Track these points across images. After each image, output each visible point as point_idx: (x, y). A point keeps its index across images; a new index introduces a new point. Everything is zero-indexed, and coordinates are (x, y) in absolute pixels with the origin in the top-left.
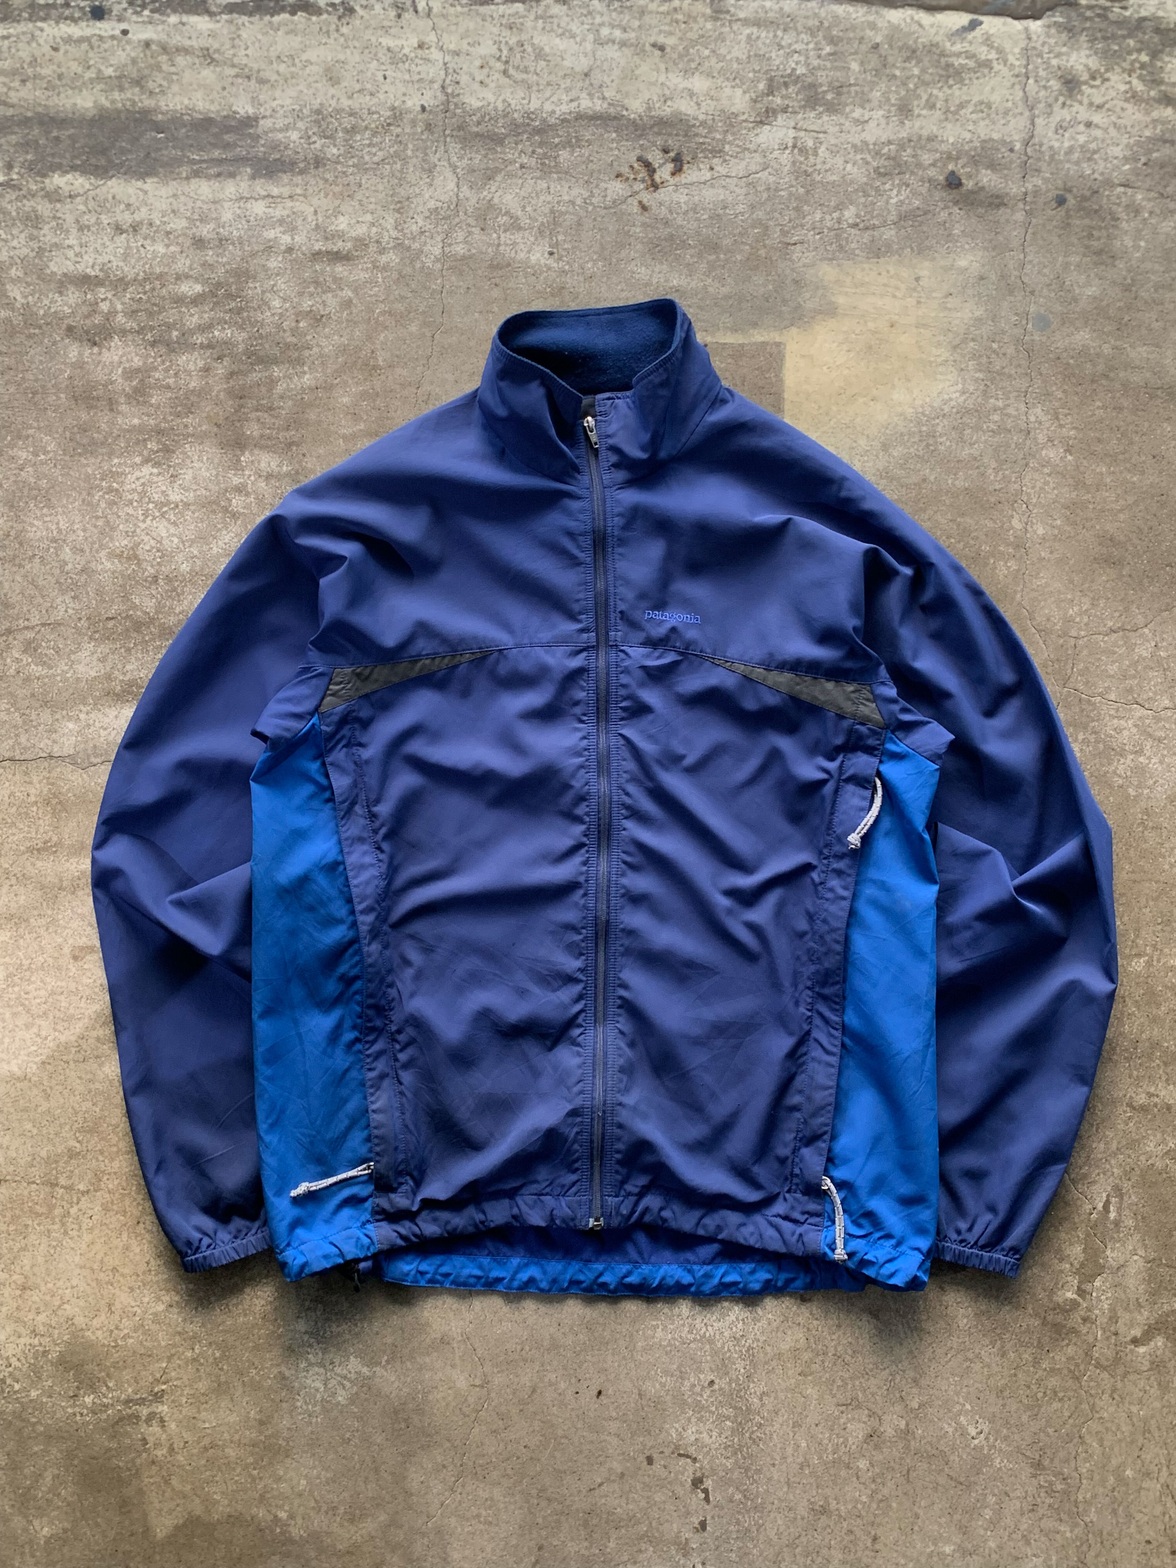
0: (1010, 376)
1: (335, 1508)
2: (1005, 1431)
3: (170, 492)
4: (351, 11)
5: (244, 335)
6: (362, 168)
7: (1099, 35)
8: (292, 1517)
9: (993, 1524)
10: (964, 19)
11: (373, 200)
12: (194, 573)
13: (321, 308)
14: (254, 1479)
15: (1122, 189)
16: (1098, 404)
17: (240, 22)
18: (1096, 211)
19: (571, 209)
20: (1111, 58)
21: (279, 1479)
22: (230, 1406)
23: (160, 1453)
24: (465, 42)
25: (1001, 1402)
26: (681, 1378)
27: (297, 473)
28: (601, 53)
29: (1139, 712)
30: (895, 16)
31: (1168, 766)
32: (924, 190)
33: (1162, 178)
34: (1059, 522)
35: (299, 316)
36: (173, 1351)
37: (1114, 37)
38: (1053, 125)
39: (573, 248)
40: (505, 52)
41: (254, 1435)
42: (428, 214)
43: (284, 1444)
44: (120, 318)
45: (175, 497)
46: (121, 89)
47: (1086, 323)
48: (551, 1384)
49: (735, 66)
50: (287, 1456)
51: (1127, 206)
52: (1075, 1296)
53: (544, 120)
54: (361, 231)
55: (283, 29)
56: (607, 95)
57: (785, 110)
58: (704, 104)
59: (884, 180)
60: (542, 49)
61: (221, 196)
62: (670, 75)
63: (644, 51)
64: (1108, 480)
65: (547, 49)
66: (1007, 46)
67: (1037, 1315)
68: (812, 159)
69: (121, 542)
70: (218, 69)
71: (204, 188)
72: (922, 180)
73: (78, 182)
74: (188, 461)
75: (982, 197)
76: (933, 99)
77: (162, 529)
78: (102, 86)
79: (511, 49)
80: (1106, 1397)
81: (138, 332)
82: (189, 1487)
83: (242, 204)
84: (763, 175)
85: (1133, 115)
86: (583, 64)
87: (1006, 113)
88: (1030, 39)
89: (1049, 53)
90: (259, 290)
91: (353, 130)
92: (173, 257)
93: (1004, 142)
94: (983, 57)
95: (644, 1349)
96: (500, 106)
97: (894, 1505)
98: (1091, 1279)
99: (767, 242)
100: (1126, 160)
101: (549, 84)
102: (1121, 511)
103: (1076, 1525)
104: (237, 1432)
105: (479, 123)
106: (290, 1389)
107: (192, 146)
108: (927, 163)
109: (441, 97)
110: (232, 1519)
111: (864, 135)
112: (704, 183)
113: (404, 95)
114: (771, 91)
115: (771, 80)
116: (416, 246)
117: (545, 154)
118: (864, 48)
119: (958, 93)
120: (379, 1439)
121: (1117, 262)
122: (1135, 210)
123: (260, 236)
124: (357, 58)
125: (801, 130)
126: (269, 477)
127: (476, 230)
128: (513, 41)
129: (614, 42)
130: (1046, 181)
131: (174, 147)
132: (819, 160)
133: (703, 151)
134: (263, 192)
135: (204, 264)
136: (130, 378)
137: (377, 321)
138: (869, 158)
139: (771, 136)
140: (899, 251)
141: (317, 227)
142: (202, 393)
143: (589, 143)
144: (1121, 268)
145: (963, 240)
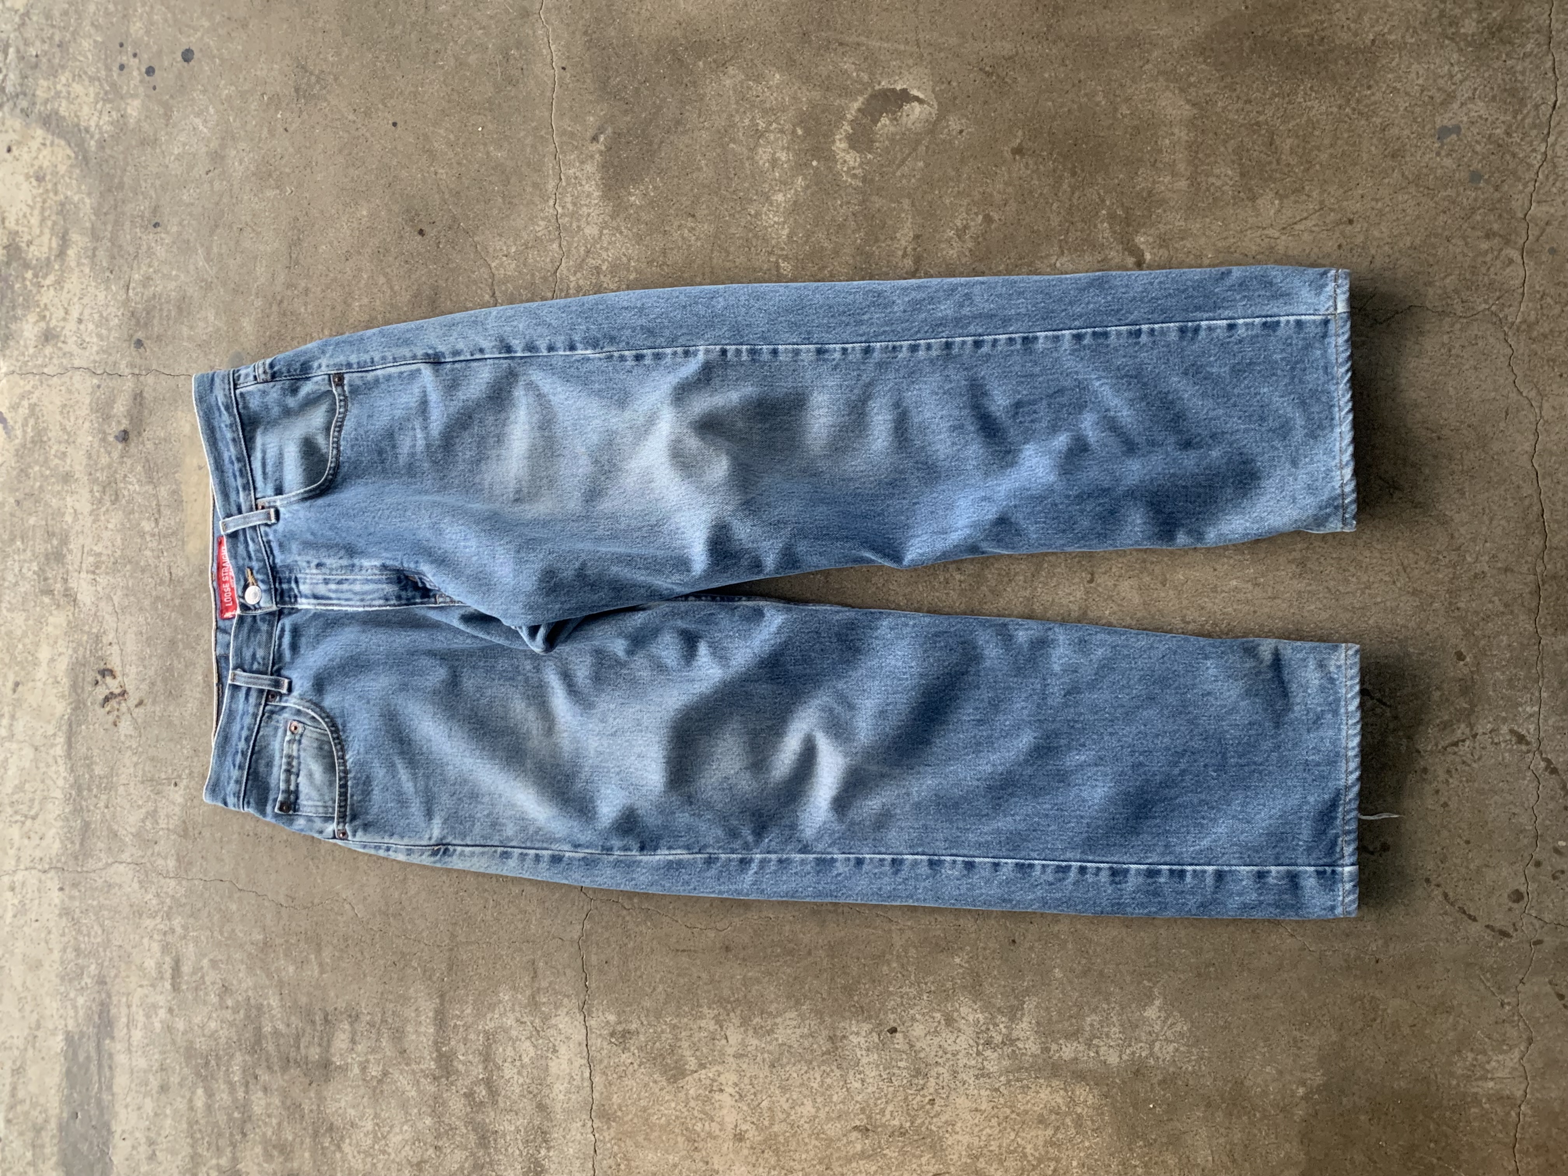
1: (1295, 1040)
3: (365, 1129)
5: (238, 1054)
6: (107, 944)
7: (11, 313)
8: (1303, 1084)
11: (132, 937)
12: (432, 1114)
13: (216, 986)
14: (1264, 1117)
15: (131, 291)
16: (302, 310)
18: (148, 313)
19: (141, 766)
20: (29, 303)
21: (1265, 1093)
22: (1192, 1134)
24: (9, 852)
27: (350, 1016)
28: (20, 737)
31: (609, 243)
32: (129, 462)
33: (122, 257)
35: (223, 1006)
37: (13, 301)
38: (80, 351)
39: (171, 765)
40: (18, 818)
41: (1220, 1113)
42: (143, 890)
43: (1230, 1085)
44: (224, 1162)
45: (369, 1126)
46: (43, 1146)
47: (236, 321)
49: (31, 622)
50: (1242, 1083)
51: (144, 286)
53: (71, 786)
54: (156, 947)
56: (52, 733)
57: (66, 581)
58: (60, 650)
59: (121, 496)
60: (16, 786)
61: (127, 1067)
62: (37, 678)
63: (18, 700)
64: (365, 301)
65: (17, 782)
66: (18, 391)
68: (104, 558)
70: (28, 1063)
71: (121, 1081)
72: (122, 463)
74: (340, 1111)
75: (135, 412)
76: (59, 454)
77: (395, 1139)
78: (40, 1162)
79: (16, 812)
81: (234, 1147)
83: (134, 1049)
84: (116, 599)
85: (73, 283)
86: (28, 752)
87: (69, 391)
88: (13, 372)
89: (23, 354)
90: (203, 1039)
91: (77, 950)
92: (176, 1111)
93: (93, 394)
94: (27, 411)
96: (60, 823)
99: (169, 597)
100: (107, 289)
101: (43, 781)
102: (392, 288)
104: (1217, 1130)
106: (1175, 1076)
107: (87, 1090)
108: (108, 459)
109: (52, 873)
110: (1305, 1141)
111: (85, 513)
112: (122, 650)
113: (50, 905)
114: (50, 592)
115: (41, 592)
116: (168, 900)
117: (97, 787)
118: (18, 513)
119: (54, 433)
120: (1225, 993)
121: (188, 294)
122: (147, 280)
123: (159, 1035)
124: (20, 944)
125: (81, 567)
126: (353, 1041)
127: (157, 848)
128: (9, 811)
129: (11, 725)
130: (123, 356)
131: (88, 1105)
132: (105, 552)
133: (97, 651)
134: (125, 1031)
135: (181, 1085)
136: (271, 1156)
137: (227, 939)
138: (104, 509)
139: (86, 595)
140: (178, 483)
141: (153, 986)
142: (285, 1094)
143: (89, 749)
144: (193, 291)
145: (169, 428)
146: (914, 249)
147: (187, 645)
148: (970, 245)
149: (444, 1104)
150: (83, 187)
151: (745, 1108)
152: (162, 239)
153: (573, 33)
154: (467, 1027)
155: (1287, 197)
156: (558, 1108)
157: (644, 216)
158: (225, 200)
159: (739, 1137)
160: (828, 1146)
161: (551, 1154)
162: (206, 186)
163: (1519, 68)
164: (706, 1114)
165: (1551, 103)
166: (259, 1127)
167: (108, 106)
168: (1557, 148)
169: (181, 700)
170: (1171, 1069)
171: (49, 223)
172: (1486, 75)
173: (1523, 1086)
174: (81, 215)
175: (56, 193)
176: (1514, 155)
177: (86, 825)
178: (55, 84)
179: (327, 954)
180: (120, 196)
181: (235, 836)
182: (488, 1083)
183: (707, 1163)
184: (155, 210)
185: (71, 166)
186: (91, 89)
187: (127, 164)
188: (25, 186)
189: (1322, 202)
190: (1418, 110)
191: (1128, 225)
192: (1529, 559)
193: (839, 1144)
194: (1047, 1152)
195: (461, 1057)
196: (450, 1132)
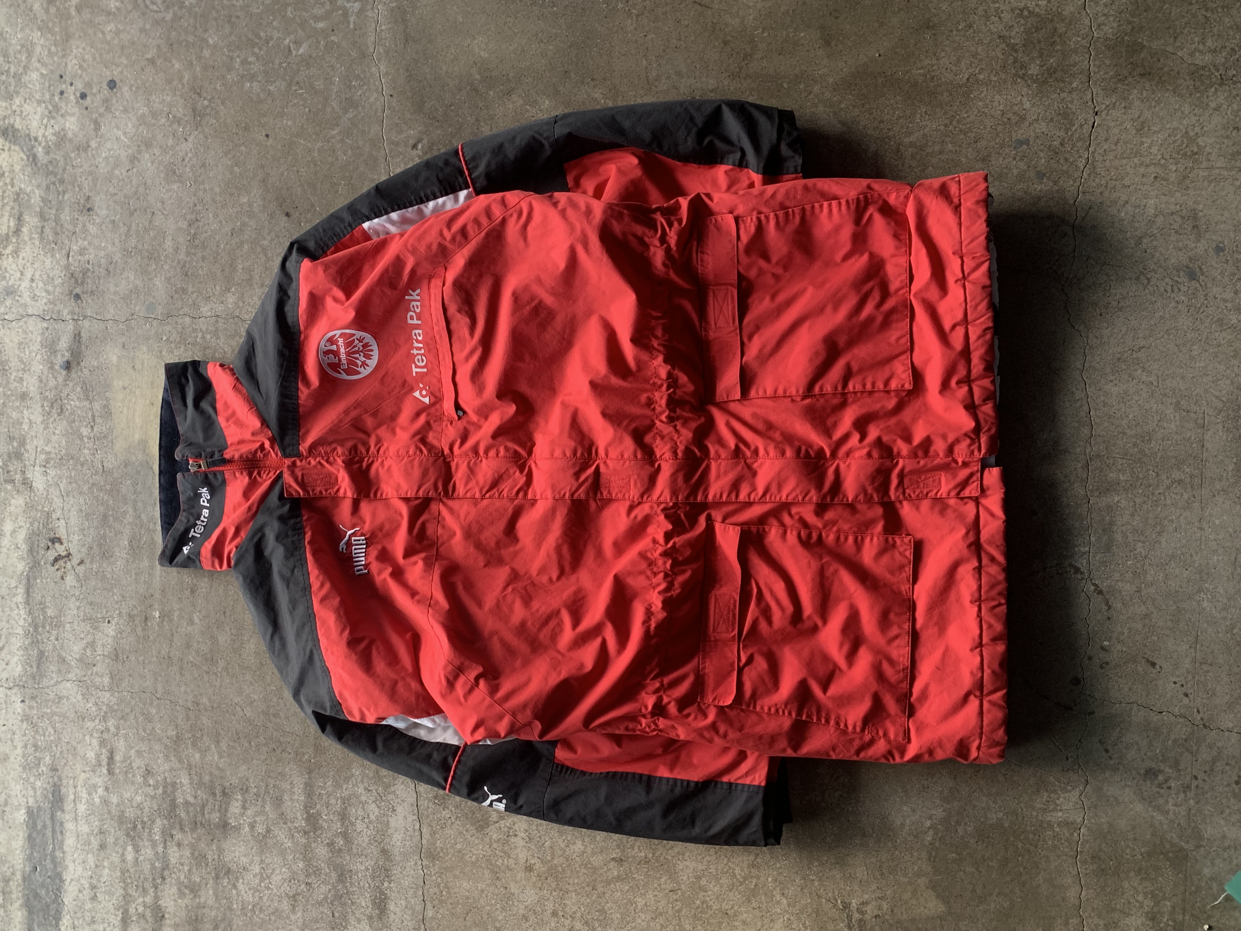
0: (183, 328)
1: (923, 786)
3: (254, 872)
5: (158, 820)
6: (57, 741)
8: (930, 818)
11: (77, 735)
12: (305, 858)
13: (141, 770)
15: (70, 258)
16: (200, 271)
18: (84, 274)
19: (82, 609)
21: (903, 825)
22: (852, 856)
23: (885, 907)
27: (242, 789)
32: (71, 384)
33: (64, 233)
35: (146, 784)
36: (814, 894)
38: (33, 303)
39: (105, 607)
41: (872, 841)
42: (85, 700)
43: (878, 820)
44: (148, 899)
45: (257, 869)
46: (11, 892)
47: (151, 280)
50: (887, 818)
51: (81, 255)
53: (30, 625)
54: (95, 742)
56: (14, 585)
57: (23, 472)
58: (20, 524)
59: (65, 409)
61: (74, 832)
62: (3, 545)
64: (247, 264)
68: (53, 455)
69: (285, 905)
71: (70, 842)
72: (65, 385)
73: (66, 921)
74: (235, 860)
75: (75, 348)
76: (17, 379)
77: (276, 878)
78: (9, 905)
81: (156, 888)
82: (909, 888)
83: (79, 819)
84: (62, 486)
85: (27, 252)
87: (25, 332)
90: (131, 809)
91: (35, 746)
92: (112, 863)
93: (43, 334)
96: (21, 653)
99: (102, 484)
100: (53, 256)
101: (8, 622)
102: (266, 255)
104: (870, 853)
106: (840, 815)
107: (44, 849)
108: (55, 383)
109: (16, 690)
110: (932, 858)
111: (38, 423)
112: (67, 524)
113: (14, 713)
114: (12, 481)
115: (5, 481)
116: (104, 708)
117: (49, 625)
119: (14, 363)
121: (114, 260)
122: (83, 250)
123: (98, 808)
125: (35, 462)
126: (244, 807)
127: (95, 669)
130: (65, 306)
131: (45, 860)
132: (53, 451)
133: (48, 524)
134: (72, 805)
135: (115, 844)
136: (185, 894)
137: (149, 735)
138: (52, 419)
139: (39, 481)
140: (108, 400)
141: (93, 771)
142: (193, 847)
143: (43, 596)
144: (117, 257)
145: (101, 359)
147: (116, 519)
149: (312, 851)
150: (33, 181)
151: (533, 847)
152: (94, 220)
153: (398, 69)
154: (329, 795)
156: (396, 851)
158: (141, 191)
159: (529, 869)
160: (594, 873)
161: (392, 885)
162: (127, 181)
163: (1069, 99)
164: (505, 853)
165: (1091, 123)
166: (174, 873)
167: (52, 122)
168: (1096, 155)
169: (113, 559)
171: (8, 208)
172: (1046, 103)
173: (1082, 815)
174: (32, 202)
175: (13, 186)
176: (1066, 160)
177: (41, 653)
178: (11, 104)
179: (224, 745)
180: (62, 188)
181: (155, 659)
182: (345, 835)
183: (506, 888)
184: (88, 199)
185: (24, 166)
186: (39, 109)
187: (67, 164)
190: (1000, 128)
192: (1081, 443)
193: (601, 871)
194: (750, 872)
195: (324, 817)
196: (317, 872)
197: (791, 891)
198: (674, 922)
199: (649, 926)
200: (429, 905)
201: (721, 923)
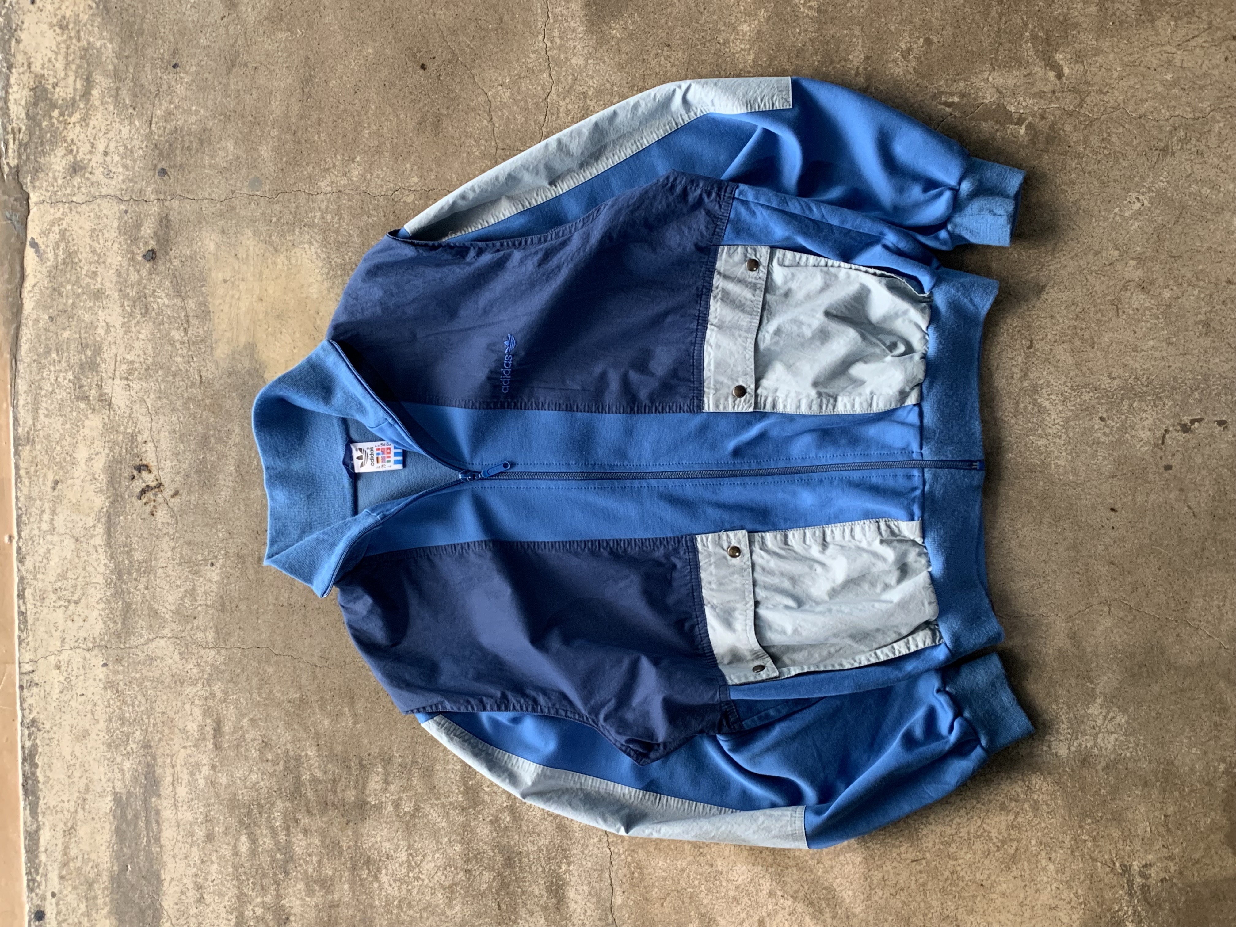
0: (297, 207)
1: (1216, 725)
2: (1136, 179)
3: (400, 859)
4: (33, 721)
5: (279, 802)
6: (150, 712)
7: (40, 149)
8: (1223, 760)
9: (1215, 187)
10: (29, 252)
11: (174, 703)
12: (462, 841)
13: (256, 742)
14: (1192, 791)
15: (153, 125)
16: (316, 138)
17: (44, 807)
18: (170, 145)
19: (178, 550)
20: (56, 138)
21: (1192, 770)
22: (1132, 810)
23: (1173, 868)
24: (54, 634)
25: (1112, 183)
26: (1098, 443)
27: (383, 760)
28: (61, 529)
29: (553, 96)
30: (28, 305)
31: (594, 72)
32: (158, 279)
33: (144, 95)
34: (408, 166)
35: (263, 759)
36: (1087, 857)
37: (41, 137)
38: (107, 180)
39: (207, 547)
40: (62, 603)
41: (1156, 791)
42: (184, 660)
43: (1162, 766)
44: (268, 899)
45: (403, 856)
46: (95, 898)
47: (254, 149)
48: (1106, 549)
49: (68, 426)
50: (1173, 763)
51: (166, 121)
52: (1023, 127)
53: (112, 572)
54: (197, 712)
55: (48, 773)
56: (92, 524)
57: (100, 387)
58: (97, 450)
59: (151, 309)
60: (59, 574)
61: (173, 821)
62: (76, 476)
63: (58, 496)
64: (375, 128)
65: (59, 571)
66: (48, 218)
67: (1040, 157)
68: (137, 365)
69: (440, 898)
70: (79, 823)
71: (168, 834)
72: (150, 280)
74: (376, 846)
75: (160, 233)
76: (90, 274)
77: (428, 866)
78: (94, 913)
79: (59, 598)
80: (1105, 98)
81: (278, 885)
82: (1201, 845)
83: (180, 805)
84: (149, 402)
85: (98, 120)
86: (69, 543)
87: (98, 217)
88: (43, 201)
89: (53, 186)
90: (244, 791)
91: (122, 719)
92: (220, 858)
93: (120, 218)
94: (58, 236)
95: (1075, 474)
96: (102, 606)
97: (1200, 267)
98: (1009, 114)
99: (200, 398)
100: (131, 123)
101: (84, 569)
102: (398, 117)
103: (1213, 118)
104: (1153, 805)
105: (115, 622)
106: (1117, 761)
107: (136, 844)
108: (137, 277)
109: (96, 651)
110: (1227, 808)
111: (118, 326)
112: (156, 447)
113: (95, 680)
114: (86, 398)
115: (78, 398)
116: (208, 669)
117: (137, 571)
118: (52, 328)
119: (84, 255)
120: (1156, 688)
121: (208, 127)
122: (169, 115)
123: (203, 790)
124: (67, 717)
125: (114, 374)
126: (387, 782)
127: (196, 623)
128: (53, 597)
129: (52, 520)
130: (148, 184)
131: (138, 857)
132: (137, 359)
133: (132, 449)
134: (171, 788)
135: (226, 834)
136: (314, 891)
137: (266, 699)
138: (135, 321)
139: (120, 397)
140: (204, 296)
141: (196, 746)
142: (323, 835)
143: (128, 537)
144: (212, 124)
145: (195, 247)
146: (865, 69)
147: (219, 440)
148: (914, 64)
149: (473, 832)
150: (105, 34)
152: (181, 78)
155: (1180, 18)
157: (624, 48)
158: (239, 42)
161: (571, 868)
162: (222, 30)
166: (300, 865)
169: (216, 489)
170: (1112, 757)
171: (74, 67)
174: (104, 59)
175: (79, 40)
177: (128, 606)
180: (141, 40)
181: (271, 607)
182: (512, 811)
183: (712, 865)
184: (175, 52)
185: (93, 15)
188: (50, 33)
189: (1210, 23)
191: (1049, 45)
194: (1010, 835)
195: (487, 789)
196: (478, 856)
197: (1059, 855)
198: (919, 899)
199: (887, 902)
200: (618, 891)
201: (974, 897)
